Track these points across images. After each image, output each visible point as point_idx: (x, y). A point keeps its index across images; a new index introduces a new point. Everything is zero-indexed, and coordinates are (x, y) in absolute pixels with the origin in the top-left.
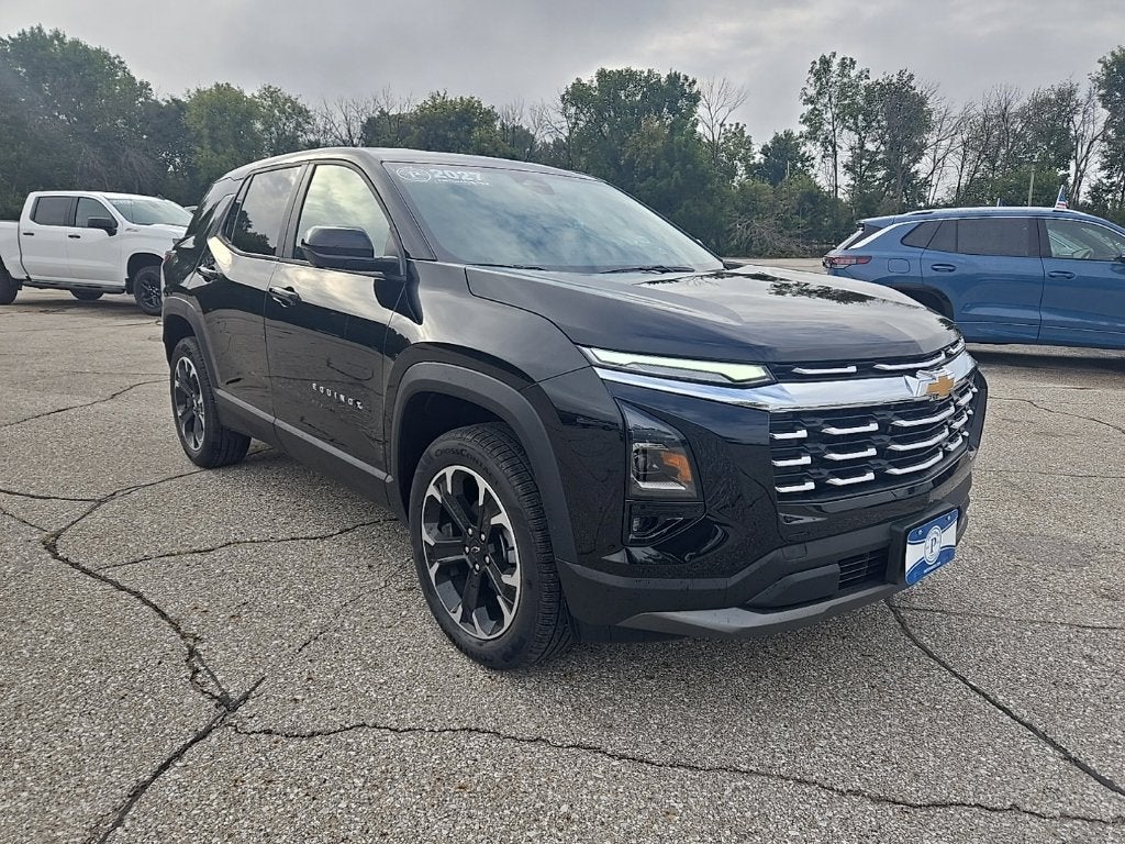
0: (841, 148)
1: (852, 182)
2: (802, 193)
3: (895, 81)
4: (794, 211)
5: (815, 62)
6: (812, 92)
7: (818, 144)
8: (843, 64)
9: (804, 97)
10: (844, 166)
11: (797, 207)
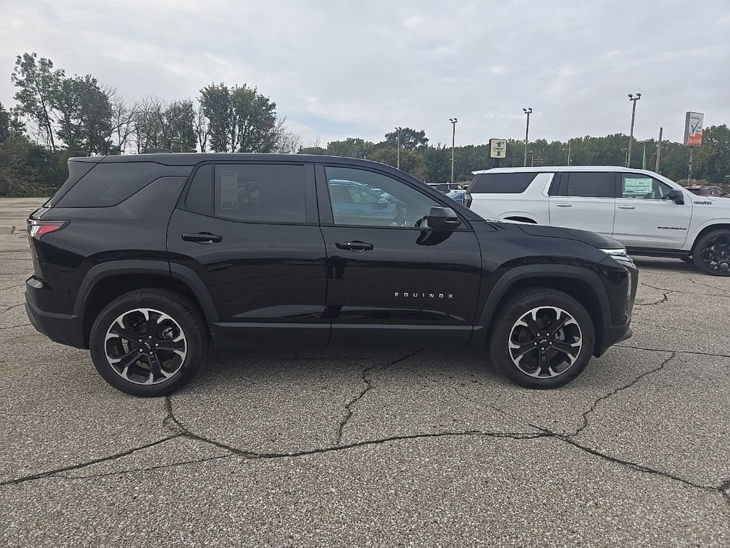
0: (53, 120)
1: (66, 145)
2: (29, 150)
3: (84, 81)
4: (24, 163)
5: (19, 57)
6: (21, 77)
7: (34, 116)
8: (42, 62)
9: (15, 81)
10: (57, 133)
11: (27, 160)
